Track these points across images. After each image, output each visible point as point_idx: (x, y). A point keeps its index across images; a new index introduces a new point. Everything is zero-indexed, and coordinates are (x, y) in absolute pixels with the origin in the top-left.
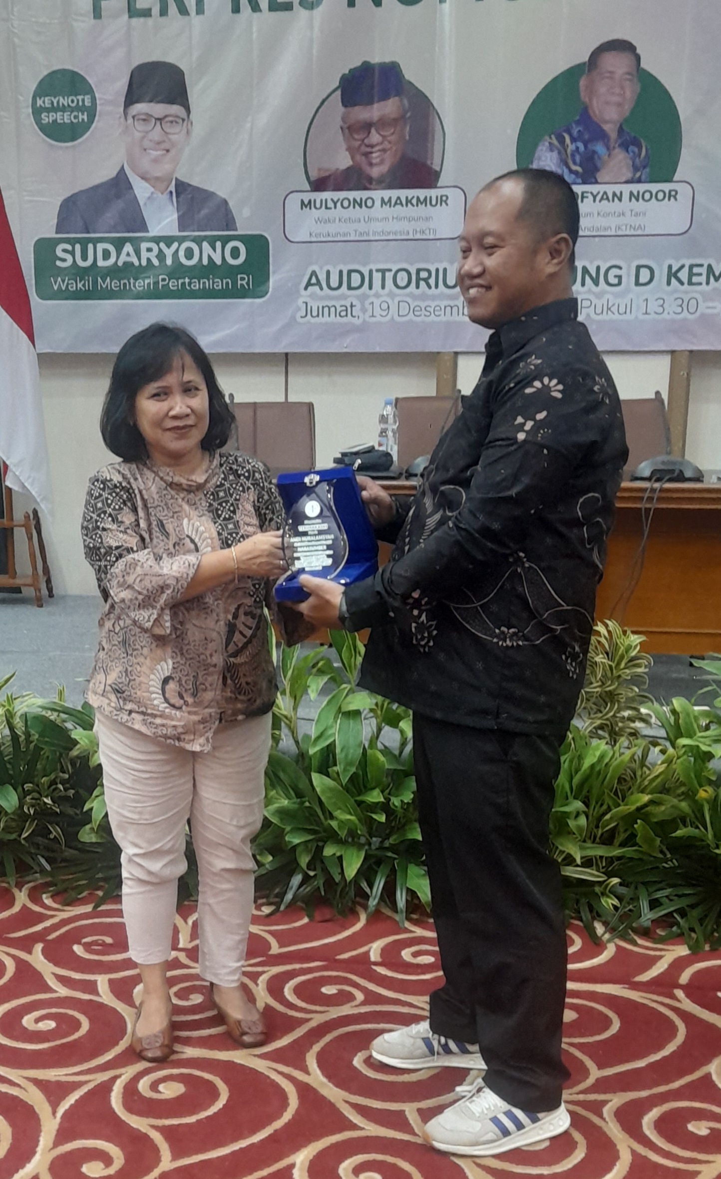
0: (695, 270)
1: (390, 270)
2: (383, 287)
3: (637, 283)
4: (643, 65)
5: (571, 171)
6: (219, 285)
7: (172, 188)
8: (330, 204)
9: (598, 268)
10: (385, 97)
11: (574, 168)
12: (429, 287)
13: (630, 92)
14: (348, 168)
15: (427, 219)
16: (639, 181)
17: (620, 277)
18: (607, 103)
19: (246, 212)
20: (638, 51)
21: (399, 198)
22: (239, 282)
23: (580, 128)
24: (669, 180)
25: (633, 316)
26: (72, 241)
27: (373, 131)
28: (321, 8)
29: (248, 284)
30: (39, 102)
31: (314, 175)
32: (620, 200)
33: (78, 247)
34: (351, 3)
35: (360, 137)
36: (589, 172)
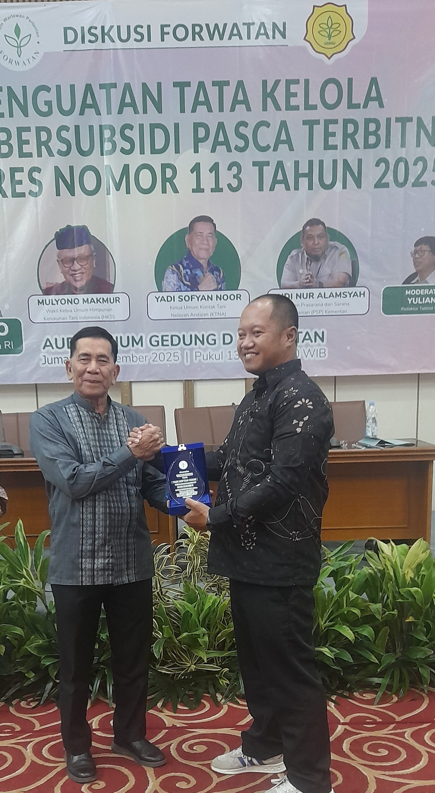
3: (224, 343)
4: (218, 229)
5: (184, 284)
8: (55, 302)
9: (203, 335)
10: (80, 245)
11: (186, 283)
13: (212, 243)
14: (63, 283)
15: (109, 310)
16: (221, 290)
17: (215, 340)
18: (201, 249)
19: (7, 307)
20: (214, 222)
21: (92, 299)
22: (5, 345)
23: (187, 262)
24: (237, 289)
25: (223, 361)
27: (75, 262)
28: (41, 196)
29: (11, 346)
31: (44, 286)
32: (212, 299)
34: (58, 194)
35: (69, 265)
36: (194, 286)
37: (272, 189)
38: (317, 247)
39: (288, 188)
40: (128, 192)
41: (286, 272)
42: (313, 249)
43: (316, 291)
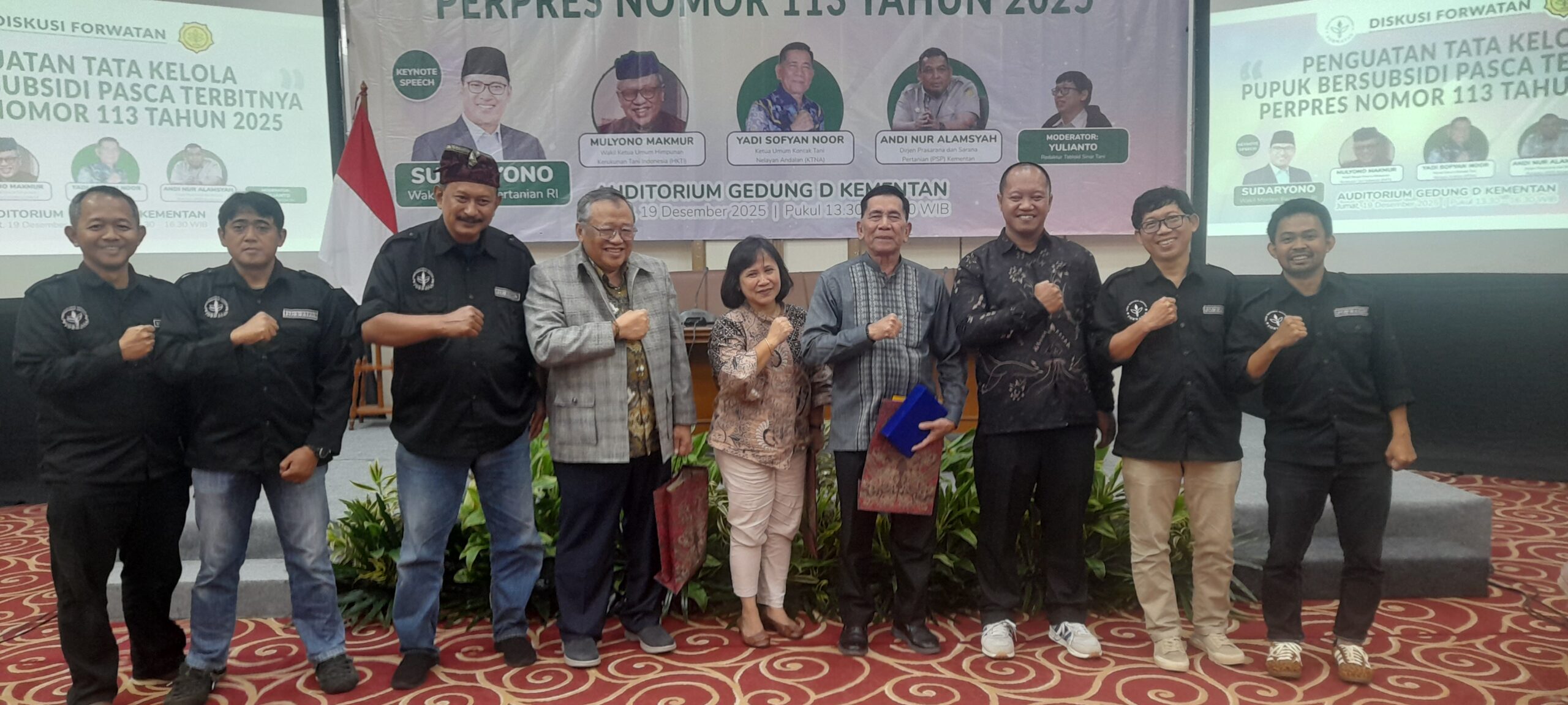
0: (859, 187)
1: (655, 186)
2: (651, 197)
3: (822, 195)
4: (815, 58)
5: (774, 123)
6: (534, 195)
7: (498, 130)
8: (612, 142)
9: (796, 185)
10: (646, 74)
11: (775, 121)
12: (683, 197)
13: (808, 74)
14: (623, 119)
15: (679, 153)
16: (818, 130)
17: (810, 191)
18: (794, 81)
19: (552, 147)
20: (811, 50)
22: (548, 194)
23: (778, 97)
24: (838, 130)
25: (820, 217)
26: (424, 166)
27: (639, 95)
28: (599, 17)
29: (555, 195)
30: (398, 72)
31: (599, 123)
32: (807, 142)
33: (428, 170)
34: (620, 14)
35: (631, 99)
36: (785, 124)
37: (882, 12)
38: (937, 81)
39: (901, 12)
40: (706, 13)
41: (899, 111)
42: (932, 84)
43: (937, 134)
